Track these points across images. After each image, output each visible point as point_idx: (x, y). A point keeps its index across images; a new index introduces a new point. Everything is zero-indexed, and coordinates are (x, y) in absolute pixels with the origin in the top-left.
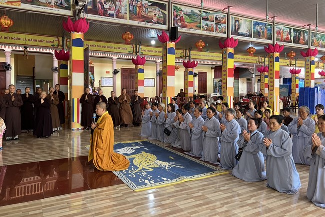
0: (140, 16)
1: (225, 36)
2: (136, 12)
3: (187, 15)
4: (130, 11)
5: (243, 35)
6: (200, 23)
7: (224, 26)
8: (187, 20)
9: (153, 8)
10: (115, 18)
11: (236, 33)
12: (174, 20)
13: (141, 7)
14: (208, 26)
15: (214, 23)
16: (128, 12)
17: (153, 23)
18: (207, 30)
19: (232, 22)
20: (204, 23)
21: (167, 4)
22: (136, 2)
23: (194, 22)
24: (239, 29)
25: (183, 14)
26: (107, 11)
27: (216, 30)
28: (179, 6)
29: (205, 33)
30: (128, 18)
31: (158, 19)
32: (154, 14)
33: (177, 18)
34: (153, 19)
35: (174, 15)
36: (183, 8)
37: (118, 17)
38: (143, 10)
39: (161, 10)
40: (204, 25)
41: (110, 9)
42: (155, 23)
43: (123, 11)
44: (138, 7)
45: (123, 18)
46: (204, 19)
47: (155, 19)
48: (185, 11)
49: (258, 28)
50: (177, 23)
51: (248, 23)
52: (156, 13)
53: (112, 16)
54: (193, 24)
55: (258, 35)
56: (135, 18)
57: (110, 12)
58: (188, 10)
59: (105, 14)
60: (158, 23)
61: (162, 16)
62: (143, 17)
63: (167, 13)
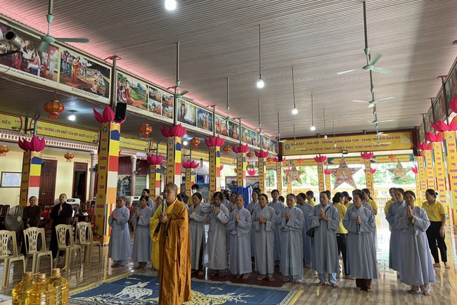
0: (76, 80)
1: (171, 121)
2: (70, 72)
3: (133, 88)
4: (61, 69)
5: (188, 123)
6: (147, 102)
7: (171, 109)
8: (133, 95)
9: (93, 71)
10: (38, 77)
11: (182, 119)
12: (118, 92)
13: (77, 66)
14: (155, 106)
15: (161, 104)
16: (59, 71)
17: (91, 92)
18: (154, 112)
19: (178, 106)
20: (151, 102)
21: (111, 69)
22: (72, 59)
23: (141, 99)
24: (184, 114)
25: (128, 87)
26: (27, 63)
27: (163, 112)
28: (124, 75)
29: (151, 115)
30: (58, 80)
31: (99, 88)
32: (93, 79)
33: (121, 90)
34: (91, 86)
35: (118, 86)
36: (129, 78)
37: (43, 75)
38: (80, 71)
39: (103, 76)
40: (151, 105)
41: (32, 61)
42: (95, 93)
43: (52, 67)
44: (74, 66)
45: (50, 77)
46: (151, 97)
47: (95, 87)
48: (131, 82)
49: (201, 115)
50: (121, 97)
51: (193, 109)
52: (96, 79)
53: (33, 71)
54: (139, 101)
55: (201, 124)
56: (68, 81)
57: (31, 65)
58: (135, 82)
59: (23, 66)
60: (99, 93)
61: (104, 84)
62: (79, 81)
63: (110, 81)
